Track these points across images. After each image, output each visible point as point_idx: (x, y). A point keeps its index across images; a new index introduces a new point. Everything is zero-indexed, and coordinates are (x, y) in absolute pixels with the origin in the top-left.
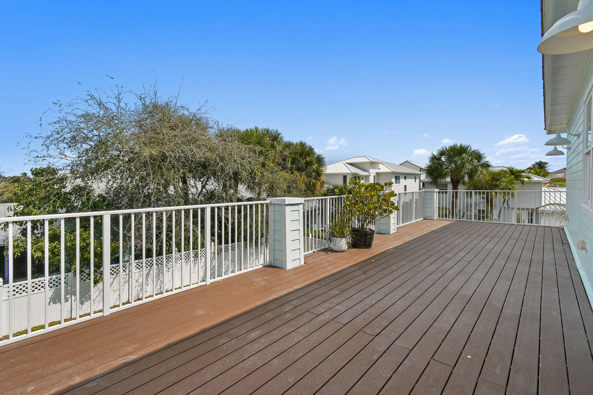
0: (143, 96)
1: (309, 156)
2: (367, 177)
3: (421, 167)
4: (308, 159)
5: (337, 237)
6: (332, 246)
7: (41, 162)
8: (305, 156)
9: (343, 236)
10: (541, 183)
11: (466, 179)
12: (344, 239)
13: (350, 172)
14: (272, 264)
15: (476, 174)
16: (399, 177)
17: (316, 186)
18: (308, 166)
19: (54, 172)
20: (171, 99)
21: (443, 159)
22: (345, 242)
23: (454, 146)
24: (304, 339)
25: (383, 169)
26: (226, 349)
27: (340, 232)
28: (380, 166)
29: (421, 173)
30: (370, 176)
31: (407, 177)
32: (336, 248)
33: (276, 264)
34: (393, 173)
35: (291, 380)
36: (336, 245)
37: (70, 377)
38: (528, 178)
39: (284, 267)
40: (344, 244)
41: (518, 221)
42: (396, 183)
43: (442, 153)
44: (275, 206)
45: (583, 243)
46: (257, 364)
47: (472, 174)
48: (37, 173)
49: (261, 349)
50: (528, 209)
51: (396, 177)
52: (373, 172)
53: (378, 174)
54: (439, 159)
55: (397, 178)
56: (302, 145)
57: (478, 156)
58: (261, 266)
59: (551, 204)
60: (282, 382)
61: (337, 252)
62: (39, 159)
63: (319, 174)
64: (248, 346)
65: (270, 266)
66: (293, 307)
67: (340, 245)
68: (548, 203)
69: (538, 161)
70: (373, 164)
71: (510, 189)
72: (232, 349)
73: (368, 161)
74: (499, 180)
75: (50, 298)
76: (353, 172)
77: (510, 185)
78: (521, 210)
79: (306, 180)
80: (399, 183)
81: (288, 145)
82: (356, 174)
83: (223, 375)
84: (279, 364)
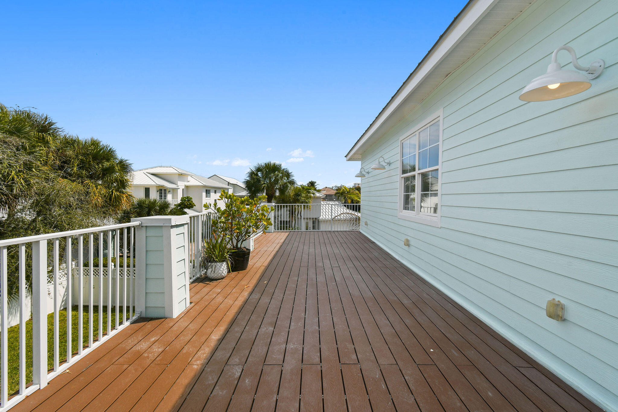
1: (108, 160)
2: (174, 191)
3: (228, 182)
4: (106, 164)
5: (216, 262)
6: (210, 273)
8: (102, 159)
9: (223, 260)
10: (320, 198)
11: (277, 194)
12: (225, 263)
13: (154, 183)
14: (144, 315)
15: (287, 190)
16: (209, 190)
17: (121, 200)
18: (107, 173)
21: (260, 174)
22: (225, 267)
23: (268, 164)
25: (192, 182)
27: (219, 255)
28: (189, 178)
29: (229, 187)
30: (179, 189)
31: (217, 191)
32: (216, 275)
33: (152, 314)
34: (204, 186)
36: (216, 272)
38: (313, 194)
39: (167, 315)
40: (224, 269)
41: (307, 229)
42: (207, 197)
43: (259, 169)
44: (148, 229)
45: (408, 241)
47: (283, 190)
50: (313, 219)
51: (206, 190)
52: (181, 185)
53: (187, 187)
54: (257, 175)
55: (208, 192)
56: (95, 143)
57: (287, 174)
59: (344, 213)
61: (216, 280)
63: (123, 184)
67: (221, 271)
68: (342, 212)
69: (310, 181)
70: (181, 176)
71: (307, 203)
73: (176, 172)
74: (300, 195)
76: (159, 183)
77: (307, 199)
78: (308, 220)
79: (104, 191)
80: (210, 197)
81: (70, 143)
82: (162, 186)
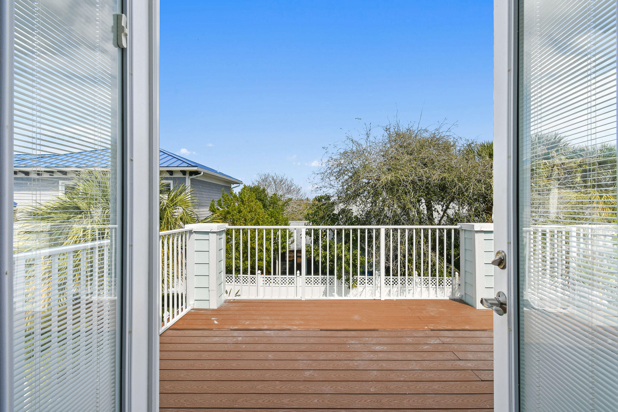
0: (388, 127)
7: (319, 191)
14: (464, 299)
19: (328, 198)
20: (411, 124)
24: (419, 371)
26: (349, 348)
33: (468, 300)
35: (372, 390)
37: (264, 325)
39: (474, 305)
44: (466, 232)
46: (359, 367)
48: (319, 199)
49: (373, 359)
58: (448, 299)
60: (364, 387)
62: (318, 189)
64: (366, 353)
65: (461, 301)
66: (441, 342)
72: (353, 350)
75: (323, 292)
83: (331, 361)
84: (376, 375)
